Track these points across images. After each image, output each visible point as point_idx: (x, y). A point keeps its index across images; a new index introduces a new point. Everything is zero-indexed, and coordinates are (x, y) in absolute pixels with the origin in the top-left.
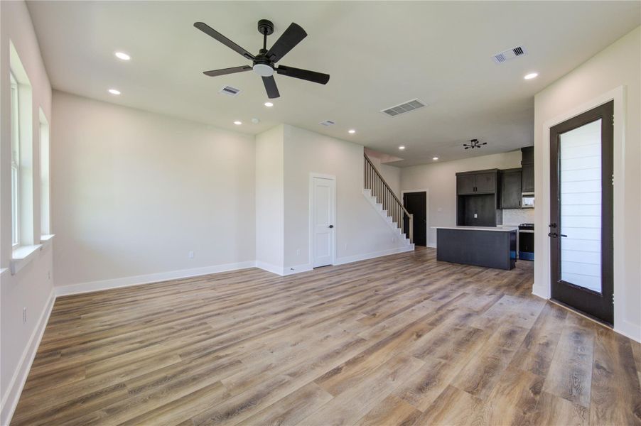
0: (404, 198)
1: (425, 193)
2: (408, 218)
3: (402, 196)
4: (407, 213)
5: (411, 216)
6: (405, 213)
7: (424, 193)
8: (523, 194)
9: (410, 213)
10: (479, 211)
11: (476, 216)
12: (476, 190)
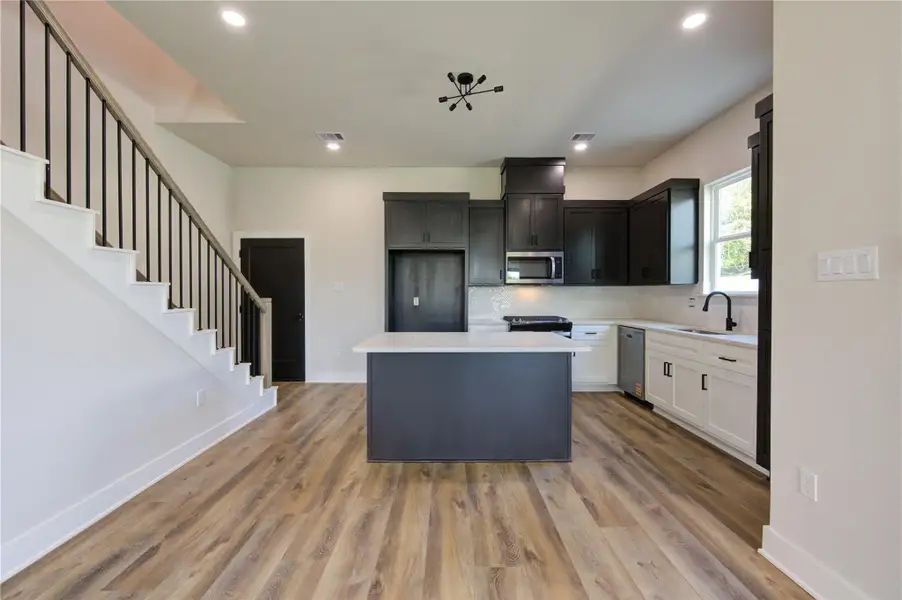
0: (242, 254)
1: (301, 242)
2: (258, 311)
3: (237, 247)
4: (254, 295)
5: (266, 304)
6: (245, 296)
7: (298, 245)
8: (509, 254)
9: (262, 295)
10: (423, 291)
11: (416, 302)
12: (427, 238)
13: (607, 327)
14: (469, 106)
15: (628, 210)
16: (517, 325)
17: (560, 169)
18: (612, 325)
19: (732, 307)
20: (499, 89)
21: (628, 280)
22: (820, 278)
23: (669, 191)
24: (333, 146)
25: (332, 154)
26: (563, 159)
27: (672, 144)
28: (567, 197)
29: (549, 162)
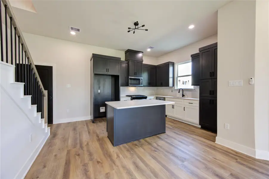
4: (43, 89)
5: (46, 93)
10: (102, 88)
11: (99, 91)
12: (107, 70)
13: (153, 97)
14: (134, 32)
15: (156, 67)
16: (134, 98)
17: (140, 55)
18: (154, 97)
19: (184, 92)
20: (147, 30)
21: (156, 86)
22: (230, 86)
23: (169, 64)
24: (73, 33)
25: (73, 36)
26: (143, 52)
27: (166, 53)
28: (144, 63)
29: (138, 52)
